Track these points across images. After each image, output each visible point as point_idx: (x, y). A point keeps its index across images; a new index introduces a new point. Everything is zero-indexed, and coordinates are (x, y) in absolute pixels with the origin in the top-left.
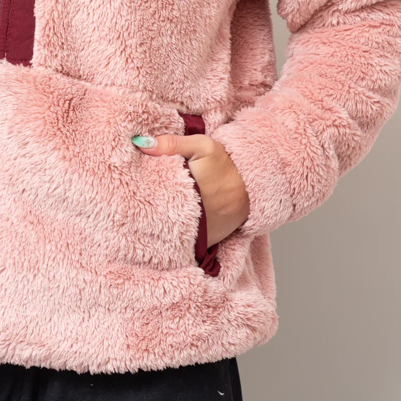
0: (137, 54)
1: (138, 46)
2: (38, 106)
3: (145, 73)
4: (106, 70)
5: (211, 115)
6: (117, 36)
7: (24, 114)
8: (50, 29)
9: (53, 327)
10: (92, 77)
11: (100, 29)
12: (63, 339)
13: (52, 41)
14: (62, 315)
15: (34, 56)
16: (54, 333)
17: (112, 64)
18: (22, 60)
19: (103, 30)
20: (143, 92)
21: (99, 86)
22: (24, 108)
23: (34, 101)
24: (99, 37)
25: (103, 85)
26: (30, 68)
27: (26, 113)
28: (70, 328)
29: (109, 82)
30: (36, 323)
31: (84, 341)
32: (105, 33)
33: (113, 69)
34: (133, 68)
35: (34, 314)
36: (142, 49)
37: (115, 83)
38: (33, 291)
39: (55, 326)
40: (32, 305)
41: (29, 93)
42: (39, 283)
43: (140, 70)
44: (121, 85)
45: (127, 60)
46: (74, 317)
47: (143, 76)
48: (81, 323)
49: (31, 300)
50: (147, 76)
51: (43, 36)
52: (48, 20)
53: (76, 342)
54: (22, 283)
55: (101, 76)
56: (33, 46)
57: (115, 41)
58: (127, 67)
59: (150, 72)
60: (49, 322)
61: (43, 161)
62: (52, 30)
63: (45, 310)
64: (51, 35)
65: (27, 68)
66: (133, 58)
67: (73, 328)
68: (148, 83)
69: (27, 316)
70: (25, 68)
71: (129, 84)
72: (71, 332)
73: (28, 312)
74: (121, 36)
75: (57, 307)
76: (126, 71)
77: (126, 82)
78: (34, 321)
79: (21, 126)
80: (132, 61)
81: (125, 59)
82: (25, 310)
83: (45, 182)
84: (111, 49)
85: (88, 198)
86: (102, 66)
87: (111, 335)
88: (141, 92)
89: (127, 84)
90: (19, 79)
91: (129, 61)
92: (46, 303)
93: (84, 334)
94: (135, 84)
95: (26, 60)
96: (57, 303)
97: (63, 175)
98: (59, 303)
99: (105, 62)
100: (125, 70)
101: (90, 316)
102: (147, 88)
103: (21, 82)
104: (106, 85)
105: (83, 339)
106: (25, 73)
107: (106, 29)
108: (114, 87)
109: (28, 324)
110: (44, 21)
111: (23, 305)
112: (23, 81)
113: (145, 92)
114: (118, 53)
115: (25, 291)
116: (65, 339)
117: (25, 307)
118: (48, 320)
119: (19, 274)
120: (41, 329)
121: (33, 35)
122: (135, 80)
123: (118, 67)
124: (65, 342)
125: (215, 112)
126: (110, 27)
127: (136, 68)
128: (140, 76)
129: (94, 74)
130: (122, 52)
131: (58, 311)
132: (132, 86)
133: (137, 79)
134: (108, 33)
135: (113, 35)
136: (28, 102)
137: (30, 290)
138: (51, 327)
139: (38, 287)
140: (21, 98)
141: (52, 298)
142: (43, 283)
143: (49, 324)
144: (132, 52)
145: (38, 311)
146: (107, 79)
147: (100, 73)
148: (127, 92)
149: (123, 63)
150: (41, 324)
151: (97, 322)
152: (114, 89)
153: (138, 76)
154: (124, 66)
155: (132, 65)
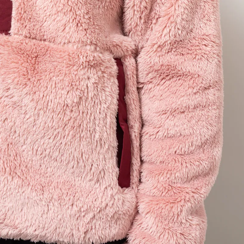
0: (84, 20)
1: (85, 15)
2: (15, 63)
3: (90, 32)
4: (64, 33)
5: (127, 59)
6: (70, 9)
7: (6, 69)
8: (22, 8)
9: (23, 216)
10: (53, 39)
11: (57, 6)
12: (29, 225)
13: (23, 17)
14: (30, 208)
15: (12, 28)
16: (24, 220)
17: (67, 28)
18: (4, 31)
19: (59, 6)
20: (90, 45)
21: (59, 45)
22: (6, 64)
23: (12, 59)
24: (56, 11)
25: (62, 44)
26: (9, 36)
27: (7, 68)
28: (35, 218)
29: (66, 41)
30: (12, 212)
31: (44, 228)
32: (61, 8)
33: (68, 32)
34: (82, 30)
35: (11, 205)
36: (88, 16)
37: (71, 41)
38: (10, 188)
39: (24, 215)
40: (9, 199)
41: (9, 54)
42: (16, 182)
43: (87, 30)
44: (74, 42)
45: (77, 25)
46: (38, 210)
47: (89, 34)
48: (42, 214)
49: (8, 195)
50: (92, 34)
51: (17, 14)
52: (20, 3)
53: (38, 228)
54: (4, 183)
55: (60, 38)
56: (11, 21)
57: (68, 13)
58: (78, 29)
59: (94, 31)
60: (21, 212)
61: (20, 101)
62: (23, 9)
63: (19, 203)
64: (22, 13)
65: (7, 36)
66: (82, 23)
67: (37, 218)
68: (93, 39)
69: (6, 206)
70: (6, 36)
71: (80, 41)
72: (36, 221)
73: (6, 204)
74: (73, 9)
75: (27, 201)
76: (78, 32)
77: (78, 39)
78: (11, 210)
79: (4, 76)
80: (81, 25)
81: (76, 24)
82: (4, 202)
83: (21, 114)
84: (66, 19)
85: (50, 125)
86: (60, 31)
87: (61, 225)
88: (89, 46)
89: (79, 41)
90: (2, 44)
91: (79, 25)
92: (19, 198)
93: (44, 223)
94: (84, 40)
95: (6, 31)
96: (26, 197)
97: (33, 110)
98: (28, 197)
99: (62, 28)
100: (76, 32)
101: (48, 210)
102: (93, 42)
103: (3, 46)
104: (65, 43)
105: (43, 227)
106: (6, 40)
107: (61, 5)
108: (70, 44)
109: (7, 212)
110: (17, 4)
111: (3, 199)
112: (5, 46)
113: (92, 46)
114: (71, 21)
115: (5, 189)
116: (31, 225)
117: (4, 200)
118: (20, 210)
119: (2, 177)
120: (15, 217)
121: (11, 14)
122: (85, 37)
123: (71, 30)
124: (31, 228)
125: (130, 57)
126: (64, 4)
127: (84, 30)
128: (88, 35)
129: (55, 37)
130: (73, 20)
131: (27, 204)
132: (83, 41)
133: (86, 37)
134: (63, 8)
135: (67, 9)
136: (9, 60)
137: (9, 188)
138: (22, 215)
139: (14, 186)
140: (4, 57)
141: (24, 194)
142: (18, 182)
143: (21, 214)
144: (80, 19)
145: (13, 203)
146: (64, 39)
147: (59, 36)
148: (79, 46)
149: (75, 27)
150: (16, 213)
151: (53, 214)
152: (70, 45)
153: (86, 34)
154: (76, 29)
155: (81, 28)
